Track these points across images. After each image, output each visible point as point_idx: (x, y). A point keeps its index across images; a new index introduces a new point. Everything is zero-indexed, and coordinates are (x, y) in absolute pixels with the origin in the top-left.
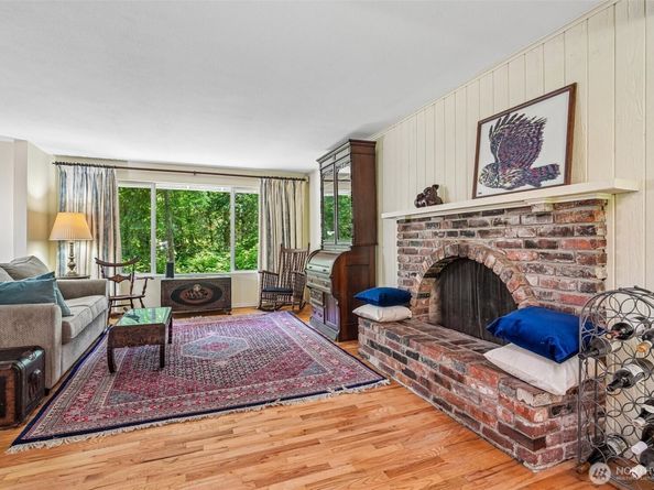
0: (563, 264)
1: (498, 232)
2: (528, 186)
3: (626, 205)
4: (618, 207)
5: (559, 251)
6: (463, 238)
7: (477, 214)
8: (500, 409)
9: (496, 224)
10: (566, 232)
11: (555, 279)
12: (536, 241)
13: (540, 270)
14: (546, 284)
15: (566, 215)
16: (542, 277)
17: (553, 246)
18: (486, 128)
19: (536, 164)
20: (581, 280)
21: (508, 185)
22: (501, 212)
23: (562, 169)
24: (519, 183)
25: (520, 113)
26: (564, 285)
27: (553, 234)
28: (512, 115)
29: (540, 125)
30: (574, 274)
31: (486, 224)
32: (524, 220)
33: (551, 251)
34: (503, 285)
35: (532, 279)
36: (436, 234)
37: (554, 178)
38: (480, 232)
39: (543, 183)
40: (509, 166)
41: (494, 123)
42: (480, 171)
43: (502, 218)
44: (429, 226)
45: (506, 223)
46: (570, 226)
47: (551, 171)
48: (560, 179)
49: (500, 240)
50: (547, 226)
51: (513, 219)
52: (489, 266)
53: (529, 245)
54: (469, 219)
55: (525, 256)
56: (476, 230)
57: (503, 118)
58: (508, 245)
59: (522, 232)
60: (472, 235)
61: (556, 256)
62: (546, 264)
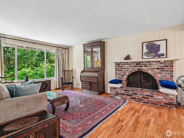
0: (166, 72)
1: (150, 66)
2: (157, 57)
3: (177, 62)
4: (176, 62)
5: (165, 70)
6: (139, 67)
7: (144, 62)
8: (164, 100)
9: (149, 64)
10: (167, 66)
11: (165, 75)
12: (160, 68)
13: (161, 73)
14: (162, 76)
15: (167, 63)
16: (161, 75)
17: (164, 69)
18: (145, 44)
19: (159, 53)
20: (170, 75)
21: (152, 56)
22: (151, 62)
23: (165, 54)
24: (155, 56)
25: (154, 42)
26: (167, 76)
27: (164, 66)
28: (152, 42)
29: (159, 46)
30: (169, 74)
31: (146, 64)
32: (157, 64)
33: (163, 70)
34: (153, 77)
35: (159, 75)
36: (130, 66)
37: (163, 56)
38: (144, 66)
39: (161, 57)
40: (152, 53)
41: (147, 43)
42: (144, 53)
43: (151, 63)
44: (127, 64)
45: (152, 64)
46: (168, 65)
47: (163, 55)
48: (165, 56)
49: (150, 67)
50: (163, 65)
51: (154, 63)
52: (149, 73)
53: (158, 69)
54: (141, 63)
55: (157, 71)
56: (143, 65)
57: (149, 43)
58: (152, 69)
59: (156, 66)
60: (142, 66)
61: (164, 71)
62: (162, 72)
